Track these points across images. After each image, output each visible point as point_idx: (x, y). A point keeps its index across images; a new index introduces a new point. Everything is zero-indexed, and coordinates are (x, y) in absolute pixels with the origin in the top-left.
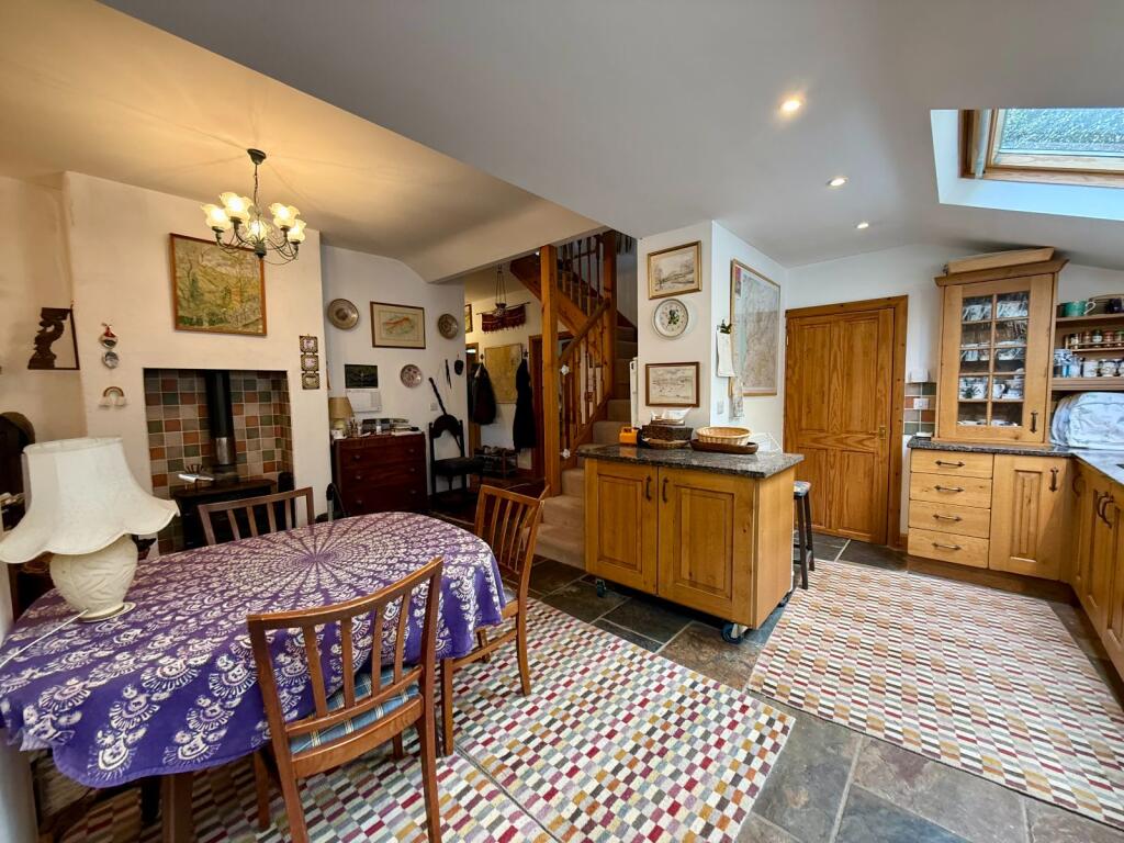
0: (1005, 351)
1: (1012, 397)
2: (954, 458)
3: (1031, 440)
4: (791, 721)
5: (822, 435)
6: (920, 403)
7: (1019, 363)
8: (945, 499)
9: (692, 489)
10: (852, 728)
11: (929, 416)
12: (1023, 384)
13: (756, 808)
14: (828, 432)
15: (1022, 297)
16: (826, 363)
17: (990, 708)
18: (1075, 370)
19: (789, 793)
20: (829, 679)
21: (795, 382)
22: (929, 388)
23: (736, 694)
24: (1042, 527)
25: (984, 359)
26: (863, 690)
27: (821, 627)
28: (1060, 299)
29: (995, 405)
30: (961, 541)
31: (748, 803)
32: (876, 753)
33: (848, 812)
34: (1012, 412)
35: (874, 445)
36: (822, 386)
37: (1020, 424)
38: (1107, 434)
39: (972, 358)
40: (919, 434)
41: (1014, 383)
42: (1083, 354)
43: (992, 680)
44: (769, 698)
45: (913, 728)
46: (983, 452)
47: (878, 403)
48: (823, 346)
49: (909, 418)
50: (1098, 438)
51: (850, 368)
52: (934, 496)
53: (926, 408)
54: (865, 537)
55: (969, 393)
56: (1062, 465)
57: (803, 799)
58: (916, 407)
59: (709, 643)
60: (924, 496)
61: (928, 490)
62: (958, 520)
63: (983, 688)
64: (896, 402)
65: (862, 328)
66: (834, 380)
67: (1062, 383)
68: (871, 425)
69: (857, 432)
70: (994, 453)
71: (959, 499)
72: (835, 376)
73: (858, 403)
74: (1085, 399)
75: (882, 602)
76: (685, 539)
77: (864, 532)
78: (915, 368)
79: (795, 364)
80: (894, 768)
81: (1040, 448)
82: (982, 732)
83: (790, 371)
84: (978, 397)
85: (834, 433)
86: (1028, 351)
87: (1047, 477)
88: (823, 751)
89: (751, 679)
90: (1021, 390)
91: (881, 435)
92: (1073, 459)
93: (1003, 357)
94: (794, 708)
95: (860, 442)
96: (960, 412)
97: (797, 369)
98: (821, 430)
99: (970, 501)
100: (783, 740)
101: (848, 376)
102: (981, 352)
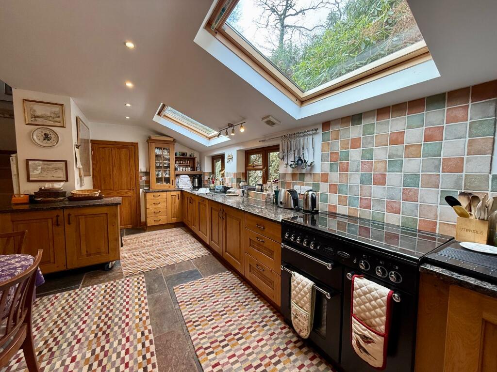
0: (165, 163)
1: (167, 176)
2: (157, 194)
3: (172, 188)
4: (143, 275)
5: (111, 191)
6: (144, 178)
7: (168, 167)
8: (156, 207)
9: (85, 215)
10: (158, 268)
11: (148, 183)
12: (170, 173)
13: (148, 294)
14: (113, 190)
15: (168, 149)
16: (111, 163)
17: (180, 250)
18: (179, 169)
19: (153, 287)
20: (146, 263)
21: (97, 170)
22: (147, 174)
23: (123, 280)
24: (177, 209)
25: (161, 165)
26: (155, 260)
27: (135, 253)
28: (175, 152)
29: (165, 178)
30: (161, 217)
31: (145, 295)
32: (165, 269)
33: (166, 281)
34: (167, 180)
35: (130, 193)
36: (110, 172)
37: (170, 183)
38: (185, 184)
39: (158, 165)
40: (145, 188)
41: (168, 172)
42: (180, 165)
43: (178, 246)
44: (133, 275)
45: (170, 261)
46: (164, 191)
47: (131, 178)
48: (109, 156)
49: (141, 183)
50: (184, 186)
51: (120, 167)
52: (153, 206)
53: (146, 180)
54: (130, 226)
55: (158, 175)
56: (179, 192)
57: (157, 286)
58: (143, 180)
59: (100, 275)
60: (151, 207)
61: (151, 205)
62: (160, 212)
63: (177, 248)
64: (137, 178)
65: (124, 151)
66: (115, 170)
67: (177, 172)
68: (129, 187)
69: (124, 189)
70: (166, 191)
71: (159, 206)
72: (115, 168)
73: (124, 179)
74: (181, 176)
75: (146, 241)
76: (83, 238)
77: (129, 225)
78: (142, 167)
79: (97, 163)
80: (170, 269)
81: (174, 189)
82: (181, 254)
83: (95, 166)
84: (160, 176)
85: (116, 190)
86: (170, 164)
87: (177, 195)
88: (154, 276)
89: (124, 274)
90: (169, 174)
91: (133, 190)
92: (182, 191)
93: (165, 165)
94: (141, 273)
95: (126, 193)
96: (156, 181)
97: (98, 166)
98: (111, 190)
99: (162, 206)
100: (144, 280)
101: (120, 169)
102: (160, 163)
